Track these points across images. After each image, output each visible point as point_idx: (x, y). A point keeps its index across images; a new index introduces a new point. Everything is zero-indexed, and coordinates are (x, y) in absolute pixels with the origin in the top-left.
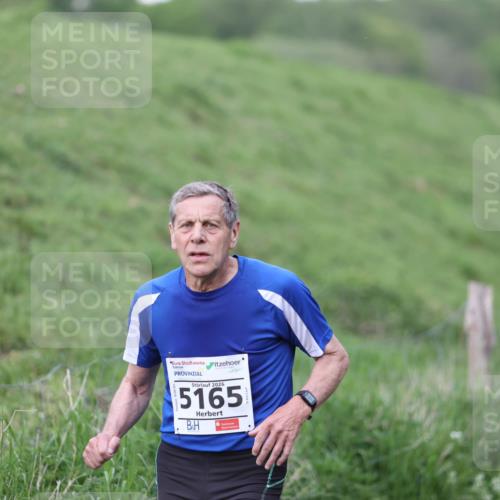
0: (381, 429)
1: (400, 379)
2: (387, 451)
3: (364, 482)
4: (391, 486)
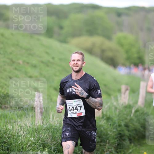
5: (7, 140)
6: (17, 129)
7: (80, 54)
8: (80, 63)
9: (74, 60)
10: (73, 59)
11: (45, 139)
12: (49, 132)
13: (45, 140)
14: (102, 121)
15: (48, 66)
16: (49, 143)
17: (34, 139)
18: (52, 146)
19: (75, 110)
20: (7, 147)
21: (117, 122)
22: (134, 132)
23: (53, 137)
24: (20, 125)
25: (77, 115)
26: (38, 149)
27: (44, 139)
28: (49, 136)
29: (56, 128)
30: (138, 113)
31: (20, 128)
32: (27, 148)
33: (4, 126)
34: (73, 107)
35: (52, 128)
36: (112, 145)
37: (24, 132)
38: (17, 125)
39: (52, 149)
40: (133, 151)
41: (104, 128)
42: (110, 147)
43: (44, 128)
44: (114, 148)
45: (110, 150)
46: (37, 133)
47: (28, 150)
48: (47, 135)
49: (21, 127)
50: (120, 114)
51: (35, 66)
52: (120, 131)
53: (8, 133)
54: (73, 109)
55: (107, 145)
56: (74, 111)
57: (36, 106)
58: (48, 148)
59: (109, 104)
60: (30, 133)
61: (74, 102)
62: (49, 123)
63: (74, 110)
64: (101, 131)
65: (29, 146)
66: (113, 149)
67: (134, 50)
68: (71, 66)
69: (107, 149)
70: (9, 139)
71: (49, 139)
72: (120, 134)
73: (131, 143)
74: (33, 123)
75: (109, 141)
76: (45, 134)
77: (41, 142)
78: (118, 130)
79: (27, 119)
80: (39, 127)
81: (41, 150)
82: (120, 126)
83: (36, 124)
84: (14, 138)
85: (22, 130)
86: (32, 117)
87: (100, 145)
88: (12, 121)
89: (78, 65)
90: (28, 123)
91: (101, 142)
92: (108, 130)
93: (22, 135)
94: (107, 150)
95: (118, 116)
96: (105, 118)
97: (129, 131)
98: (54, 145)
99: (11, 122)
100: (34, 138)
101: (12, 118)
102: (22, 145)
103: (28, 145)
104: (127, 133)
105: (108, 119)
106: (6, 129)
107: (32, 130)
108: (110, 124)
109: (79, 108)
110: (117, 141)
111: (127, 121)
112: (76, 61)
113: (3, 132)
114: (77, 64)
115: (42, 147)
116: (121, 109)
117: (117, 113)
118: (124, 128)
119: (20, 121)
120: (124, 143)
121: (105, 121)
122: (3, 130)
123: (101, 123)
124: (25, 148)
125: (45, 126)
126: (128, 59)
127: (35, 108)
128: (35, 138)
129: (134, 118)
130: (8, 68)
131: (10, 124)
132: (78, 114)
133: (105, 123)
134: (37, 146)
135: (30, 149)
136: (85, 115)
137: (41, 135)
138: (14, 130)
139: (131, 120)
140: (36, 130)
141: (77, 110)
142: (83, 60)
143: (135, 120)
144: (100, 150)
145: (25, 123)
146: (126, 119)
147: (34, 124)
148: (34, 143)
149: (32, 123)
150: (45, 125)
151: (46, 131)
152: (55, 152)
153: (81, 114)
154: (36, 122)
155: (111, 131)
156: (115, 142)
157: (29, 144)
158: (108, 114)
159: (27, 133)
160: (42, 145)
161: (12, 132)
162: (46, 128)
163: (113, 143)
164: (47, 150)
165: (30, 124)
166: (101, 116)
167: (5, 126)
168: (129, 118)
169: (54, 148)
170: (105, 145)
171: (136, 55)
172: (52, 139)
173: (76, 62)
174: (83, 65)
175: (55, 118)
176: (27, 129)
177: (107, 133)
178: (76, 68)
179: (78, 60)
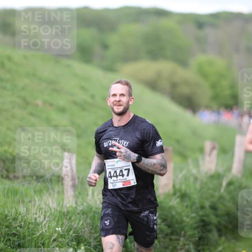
5: (17, 231)
6: (35, 213)
7: (124, 84)
8: (124, 100)
9: (115, 95)
10: (113, 93)
11: (80, 229)
12: (87, 217)
13: (80, 231)
14: (173, 200)
15: (83, 109)
16: (87, 235)
17: (61, 229)
18: (91, 240)
19: (120, 175)
20: (19, 242)
21: (197, 201)
22: (226, 218)
23: (93, 226)
24: (39, 206)
25: (123, 185)
26: (68, 245)
27: (78, 229)
28: (87, 224)
29: (97, 210)
30: (232, 187)
31: (39, 211)
32: (50, 244)
33: (12, 208)
34: (115, 172)
35: (92, 211)
36: (191, 239)
37: (45, 218)
38: (35, 205)
39: (92, 246)
40: (224, 248)
41: (176, 211)
42: (187, 243)
43: (78, 212)
44: (194, 244)
45: (187, 247)
46: (66, 219)
47: (53, 247)
48: (83, 222)
49: (41, 209)
50: (202, 188)
51: (62, 110)
52: (203, 216)
53: (20, 219)
54: (116, 174)
55: (182, 239)
56: (117, 178)
57: (65, 175)
58: (85, 243)
59: (184, 172)
60: (55, 218)
61: (117, 163)
62: (87, 203)
63: (117, 176)
64: (173, 217)
65: (54, 240)
66: (191, 246)
67: (225, 83)
68: (109, 104)
69: (181, 246)
70: (21, 229)
71: (86, 229)
72: (203, 221)
73: (220, 236)
74: (61, 203)
75: (185, 232)
76: (80, 221)
77: (74, 235)
78: (198, 215)
79: (50, 196)
80: (70, 209)
81: (73, 248)
82: (202, 207)
83: (64, 205)
84: (28, 228)
85: (43, 214)
86: (59, 192)
87: (171, 240)
88: (26, 200)
89: (121, 102)
90: (52, 204)
91: (172, 233)
92: (183, 214)
93: (42, 223)
94: (183, 247)
95: (200, 191)
96: (178, 194)
97: (217, 216)
98: (95, 239)
99: (23, 201)
100: (61, 227)
101: (26, 194)
102: (42, 238)
103: (52, 239)
104: (214, 220)
105: (184, 196)
106: (17, 213)
107: (58, 215)
108: (185, 204)
109: (125, 173)
110: (199, 232)
111: (214, 200)
112: (118, 96)
113: (11, 218)
114: (119, 101)
115: (75, 242)
116: (205, 180)
117: (198, 186)
118: (208, 211)
119: (39, 200)
120: (210, 235)
121: (178, 200)
122: (11, 215)
123: (171, 204)
124: (47, 244)
125: (80, 208)
126: (215, 97)
127: (63, 179)
128: (63, 228)
129: (225, 194)
130: (18, 112)
131: (23, 205)
132: (125, 182)
133: (177, 203)
134: (67, 240)
135: (56, 246)
136: (136, 184)
137: (73, 223)
138: (28, 214)
139: (221, 198)
140: (66, 214)
141: (123, 175)
142: (130, 95)
143: (228, 197)
144: (171, 247)
145: (47, 203)
146: (213, 196)
147: (62, 205)
148: (62, 236)
149: (59, 203)
150: (79, 206)
151: (82, 217)
152: (96, 250)
153: (130, 183)
154: (65, 202)
155: (188, 216)
156: (195, 234)
157: (54, 238)
158: (183, 187)
159: (51, 219)
160: (75, 239)
161: (25, 218)
162: (81, 211)
163: (191, 236)
164: (83, 248)
165: (55, 205)
166: (172, 192)
167: (14, 208)
168: (217, 194)
169: (95, 243)
170: (179, 240)
171: (227, 92)
172: (91, 229)
173: (117, 98)
174: (131, 103)
175: (96, 194)
176: (51, 214)
177: (182, 219)
178: (118, 109)
179: (122, 95)
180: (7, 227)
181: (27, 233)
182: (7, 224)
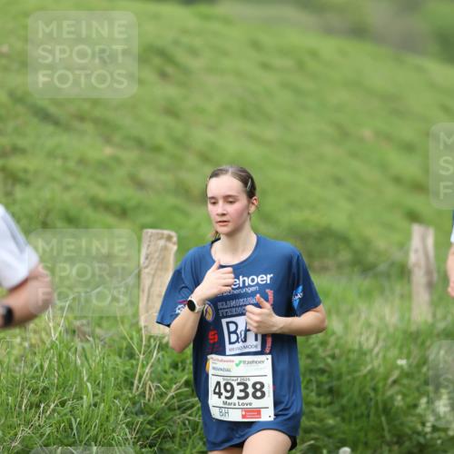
0: (333, 357)
1: (351, 312)
2: (339, 377)
3: (318, 405)
4: (343, 409)
6: (358, 332)
17: (407, 363)
20: (329, 385)
24: (367, 320)
26: (419, 392)
32: (387, 387)
37: (377, 342)
43: (437, 331)
49: (370, 325)
53: (333, 344)
57: (415, 265)
60: (395, 343)
65: (395, 382)
70: (334, 362)
74: (406, 316)
79: (387, 303)
81: (428, 397)
83: (413, 319)
85: (374, 334)
86: (402, 296)
90: (391, 316)
93: (371, 351)
100: (408, 358)
101: (344, 298)
103: (391, 380)
124: (381, 389)
127: (410, 271)
128: (411, 360)
134: (417, 383)
135: (397, 393)
140: (414, 336)
148: (407, 375)
149: (403, 316)
150: (439, 321)
157: (394, 378)
165: (395, 319)
176: (388, 335)
180: (309, 356)
181: (344, 370)
182: (309, 351)
